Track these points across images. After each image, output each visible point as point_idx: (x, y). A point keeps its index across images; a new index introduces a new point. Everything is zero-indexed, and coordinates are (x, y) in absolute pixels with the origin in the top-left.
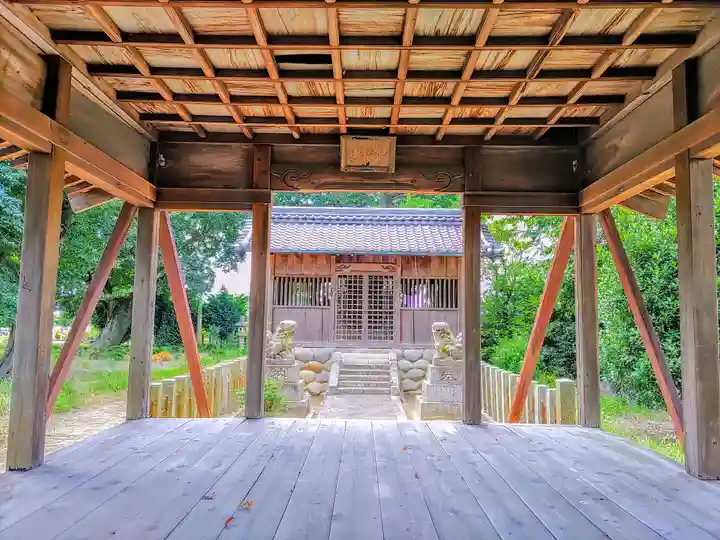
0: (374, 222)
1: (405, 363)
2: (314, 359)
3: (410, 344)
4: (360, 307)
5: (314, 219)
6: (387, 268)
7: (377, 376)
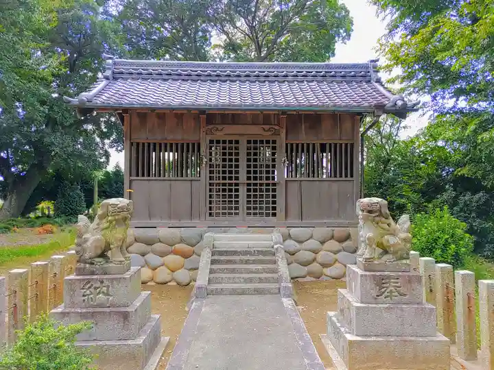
0: (251, 79)
1: (291, 244)
2: (182, 241)
3: (298, 221)
4: (237, 178)
5: (180, 75)
6: (269, 130)
7: (260, 267)
